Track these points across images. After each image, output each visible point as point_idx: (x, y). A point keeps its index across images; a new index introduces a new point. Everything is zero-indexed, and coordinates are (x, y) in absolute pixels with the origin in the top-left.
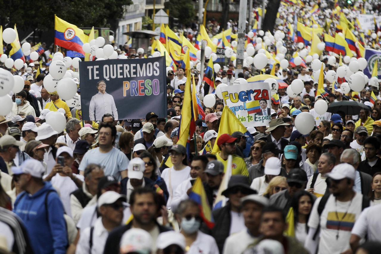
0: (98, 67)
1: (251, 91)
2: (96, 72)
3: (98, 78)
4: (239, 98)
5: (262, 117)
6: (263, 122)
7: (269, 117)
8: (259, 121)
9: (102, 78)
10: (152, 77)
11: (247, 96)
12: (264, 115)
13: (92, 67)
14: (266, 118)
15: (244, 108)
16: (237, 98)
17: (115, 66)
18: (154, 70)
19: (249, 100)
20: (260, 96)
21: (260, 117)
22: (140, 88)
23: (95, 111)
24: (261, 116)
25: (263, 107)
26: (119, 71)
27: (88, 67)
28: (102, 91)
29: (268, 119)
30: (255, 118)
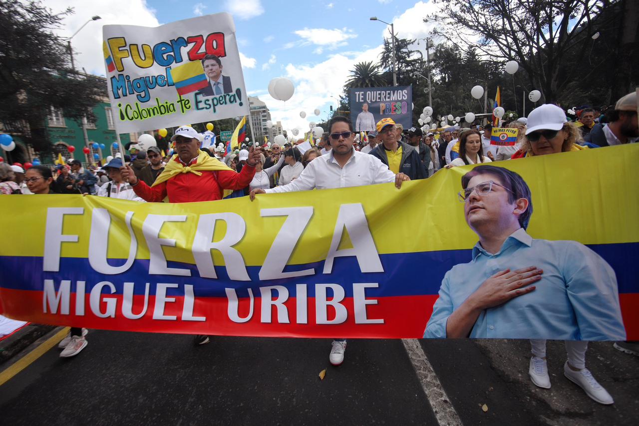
0: (363, 93)
1: (180, 40)
2: (361, 97)
3: (363, 101)
4: (154, 58)
5: (213, 100)
6: (215, 111)
7: (228, 97)
8: (206, 108)
9: (365, 101)
10: (401, 101)
11: (172, 54)
12: (217, 94)
13: (359, 93)
14: (220, 101)
15: (167, 81)
16: (149, 57)
17: (375, 92)
18: (403, 95)
19: (176, 63)
20: (203, 49)
21: (208, 100)
22: (393, 108)
23: (360, 125)
24: (210, 98)
25: (211, 75)
26: (378, 96)
27: (356, 93)
28: (365, 111)
29: (226, 103)
30: (197, 103)
